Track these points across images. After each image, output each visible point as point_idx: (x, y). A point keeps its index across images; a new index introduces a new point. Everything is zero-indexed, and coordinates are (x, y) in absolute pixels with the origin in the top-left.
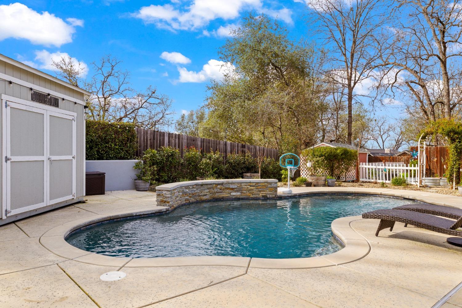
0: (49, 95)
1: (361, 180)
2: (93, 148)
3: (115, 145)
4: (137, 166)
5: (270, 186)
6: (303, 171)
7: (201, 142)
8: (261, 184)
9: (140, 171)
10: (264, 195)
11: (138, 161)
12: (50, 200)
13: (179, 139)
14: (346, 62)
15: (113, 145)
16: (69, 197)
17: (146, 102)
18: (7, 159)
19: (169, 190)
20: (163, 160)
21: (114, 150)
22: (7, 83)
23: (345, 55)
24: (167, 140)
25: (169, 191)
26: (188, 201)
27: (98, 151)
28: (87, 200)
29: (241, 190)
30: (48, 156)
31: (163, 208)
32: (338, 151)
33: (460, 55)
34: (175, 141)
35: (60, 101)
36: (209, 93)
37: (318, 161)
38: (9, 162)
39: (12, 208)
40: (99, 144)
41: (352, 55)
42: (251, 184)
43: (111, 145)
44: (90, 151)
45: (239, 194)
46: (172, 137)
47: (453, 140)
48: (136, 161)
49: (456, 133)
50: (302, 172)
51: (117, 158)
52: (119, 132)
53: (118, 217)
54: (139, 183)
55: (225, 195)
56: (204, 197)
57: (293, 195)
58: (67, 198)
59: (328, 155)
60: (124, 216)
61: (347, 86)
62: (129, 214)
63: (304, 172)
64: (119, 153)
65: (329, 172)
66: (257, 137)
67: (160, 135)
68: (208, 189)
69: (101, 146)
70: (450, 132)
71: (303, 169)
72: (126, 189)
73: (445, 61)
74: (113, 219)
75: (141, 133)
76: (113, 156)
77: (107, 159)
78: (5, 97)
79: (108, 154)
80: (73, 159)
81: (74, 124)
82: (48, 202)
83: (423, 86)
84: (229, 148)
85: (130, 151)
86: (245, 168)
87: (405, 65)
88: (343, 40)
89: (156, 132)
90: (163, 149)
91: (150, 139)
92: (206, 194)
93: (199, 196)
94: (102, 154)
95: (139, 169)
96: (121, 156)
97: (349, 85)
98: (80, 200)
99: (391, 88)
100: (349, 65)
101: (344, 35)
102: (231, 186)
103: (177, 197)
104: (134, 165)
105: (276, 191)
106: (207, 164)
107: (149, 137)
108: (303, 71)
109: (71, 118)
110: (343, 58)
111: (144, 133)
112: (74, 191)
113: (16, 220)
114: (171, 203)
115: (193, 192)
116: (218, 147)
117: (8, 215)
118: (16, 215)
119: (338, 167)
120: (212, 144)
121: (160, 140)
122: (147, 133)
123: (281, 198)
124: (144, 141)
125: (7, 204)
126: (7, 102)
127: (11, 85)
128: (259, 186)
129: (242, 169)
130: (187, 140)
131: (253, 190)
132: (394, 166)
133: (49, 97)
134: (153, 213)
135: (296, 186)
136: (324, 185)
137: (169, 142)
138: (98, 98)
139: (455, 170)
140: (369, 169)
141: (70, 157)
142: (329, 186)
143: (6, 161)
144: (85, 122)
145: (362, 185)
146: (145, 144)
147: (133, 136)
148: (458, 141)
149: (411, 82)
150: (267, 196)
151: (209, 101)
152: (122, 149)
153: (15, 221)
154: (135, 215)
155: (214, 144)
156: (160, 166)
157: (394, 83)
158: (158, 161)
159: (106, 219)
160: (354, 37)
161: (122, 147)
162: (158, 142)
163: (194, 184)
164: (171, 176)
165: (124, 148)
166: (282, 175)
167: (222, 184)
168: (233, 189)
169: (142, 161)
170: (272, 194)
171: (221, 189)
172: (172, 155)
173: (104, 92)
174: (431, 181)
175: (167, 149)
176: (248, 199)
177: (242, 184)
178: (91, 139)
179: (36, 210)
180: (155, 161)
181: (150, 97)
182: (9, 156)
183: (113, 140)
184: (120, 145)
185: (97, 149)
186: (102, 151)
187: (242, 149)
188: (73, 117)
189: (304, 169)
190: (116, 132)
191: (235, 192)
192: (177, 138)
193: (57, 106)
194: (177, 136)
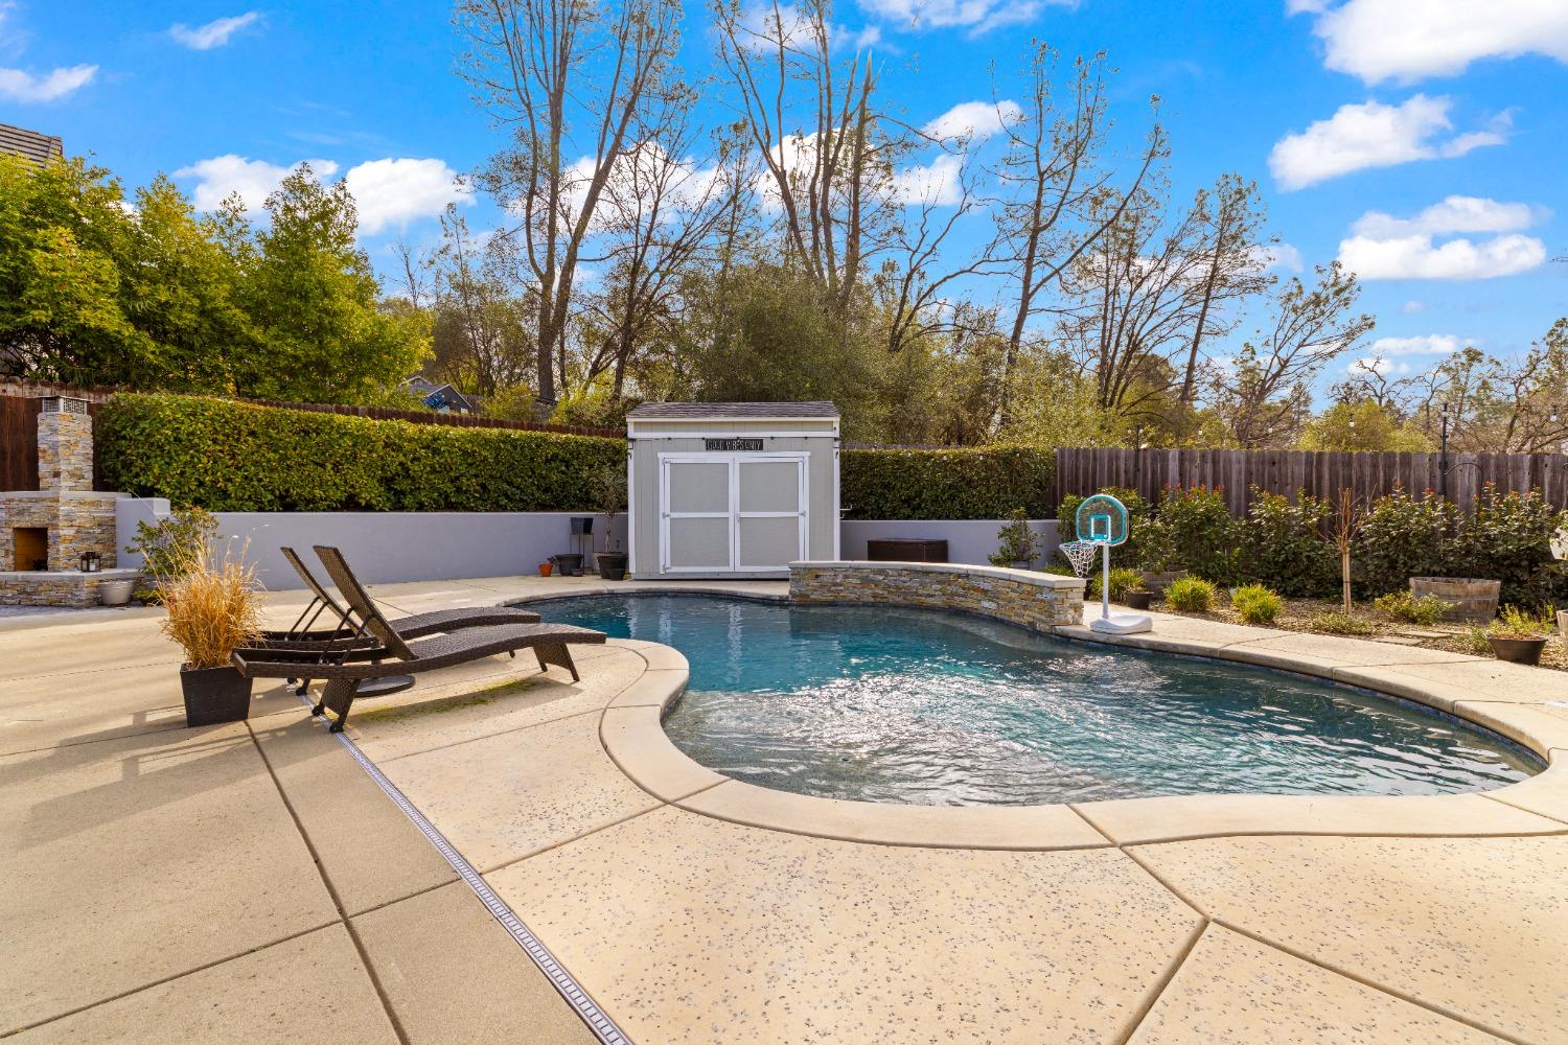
0: (738, 438)
4: (1005, 533)
5: (1041, 596)
8: (1027, 586)
10: (1031, 619)
12: (743, 565)
13: (1215, 462)
21: (984, 501)
22: (666, 441)
24: (1176, 471)
29: (997, 598)
30: (738, 512)
34: (1202, 470)
35: (767, 441)
38: (668, 519)
39: (674, 565)
40: (961, 492)
43: (980, 492)
45: (993, 606)
46: (1192, 460)
55: (971, 603)
56: (928, 598)
67: (1154, 460)
69: (965, 494)
75: (1102, 459)
76: (984, 512)
80: (801, 517)
81: (804, 467)
82: (737, 567)
89: (1141, 454)
91: (1126, 472)
102: (982, 585)
107: (1122, 466)
109: (795, 460)
111: (1110, 460)
117: (668, 571)
121: (1154, 472)
122: (1117, 458)
125: (666, 559)
126: (665, 459)
127: (672, 441)
128: (1023, 592)
133: (739, 441)
137: (1180, 475)
141: (791, 514)
143: (664, 518)
144: (837, 461)
150: (1036, 624)
162: (1149, 476)
168: (985, 591)
170: (1045, 622)
171: (964, 588)
176: (1008, 623)
177: (1000, 582)
182: (668, 513)
188: (800, 458)
192: (1210, 461)
193: (761, 448)
194: (1210, 456)
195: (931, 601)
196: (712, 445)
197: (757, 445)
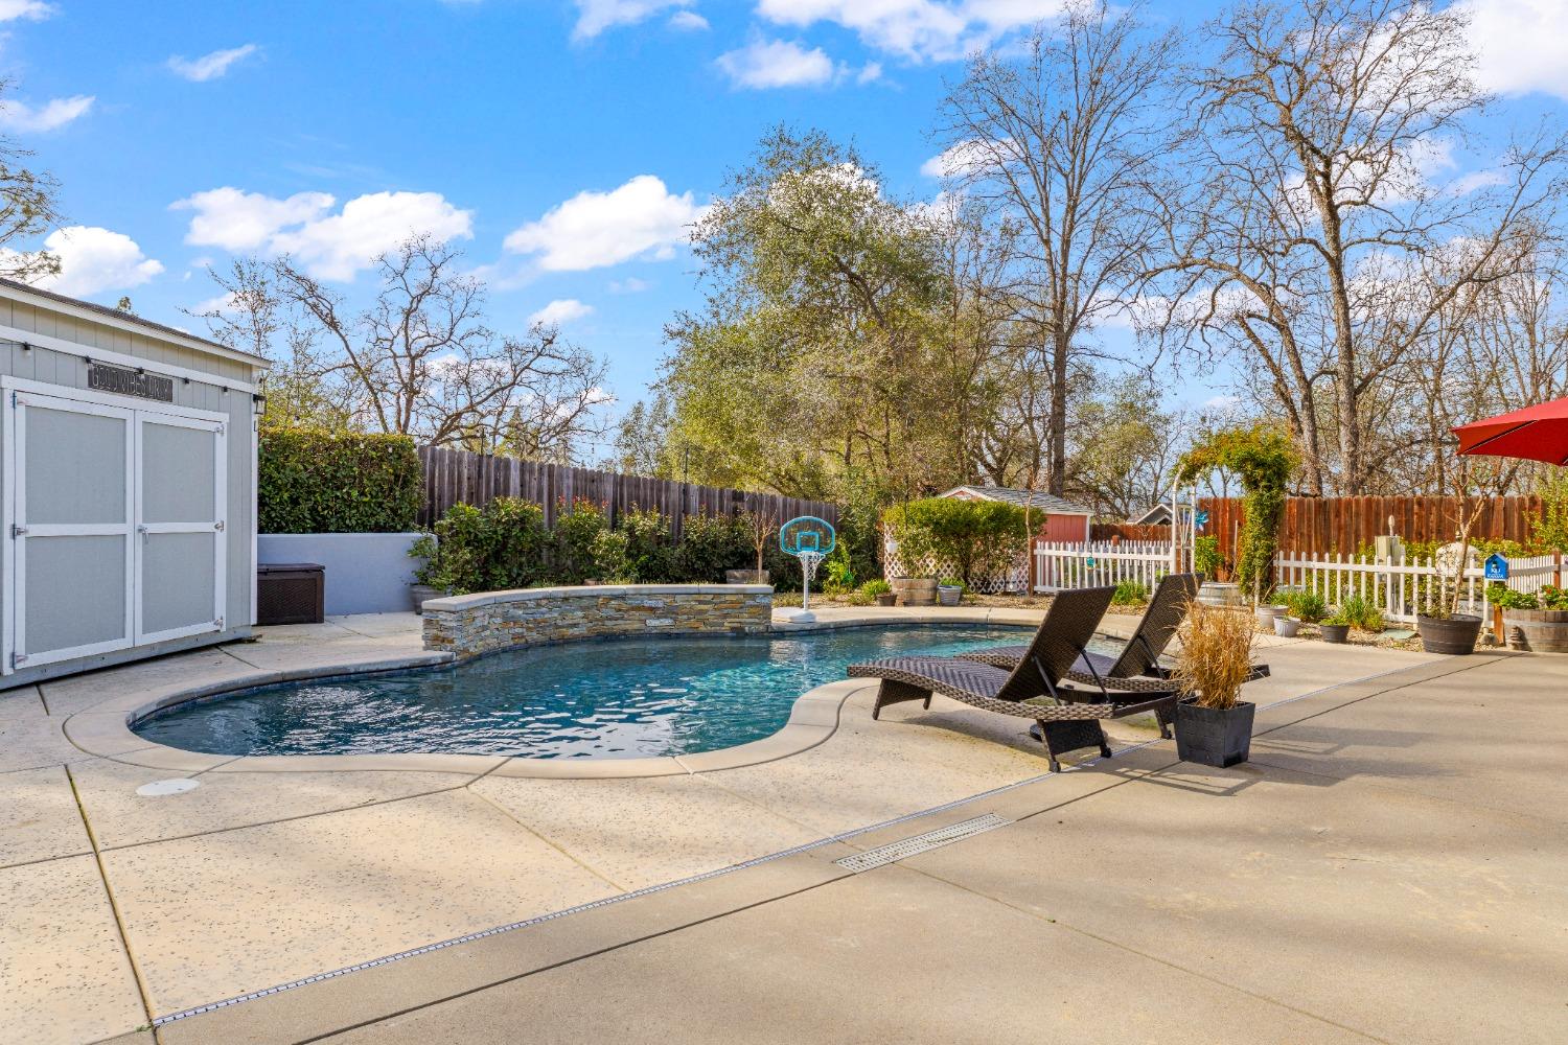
0: (141, 371)
1: (1039, 588)
2: (301, 501)
3: (362, 494)
4: (418, 550)
5: (752, 602)
6: (890, 564)
7: (615, 483)
8: (728, 598)
9: (425, 562)
10: (735, 625)
11: (419, 535)
12: (145, 632)
13: (550, 476)
14: (1050, 262)
15: (355, 493)
16: (209, 627)
17: (527, 367)
18: (15, 532)
19: (453, 610)
20: (495, 532)
21: (357, 508)
22: (17, 350)
23: (1047, 242)
24: (518, 481)
25: (454, 613)
26: (524, 640)
27: (313, 510)
28: (261, 636)
29: (673, 613)
30: (139, 522)
31: (436, 655)
32: (978, 511)
33: (1379, 240)
34: (541, 482)
35: (177, 386)
36: (672, 349)
37: (914, 539)
38: (21, 539)
39: (30, 649)
40: (315, 492)
41: (1066, 243)
42: (702, 598)
43: (349, 494)
44: (293, 508)
45: (667, 622)
46: (531, 472)
47: (1252, 483)
48: (416, 535)
49: (1259, 464)
50: (887, 568)
51: (365, 528)
52: (373, 459)
53: (304, 676)
54: (422, 593)
55: (632, 625)
56: (571, 631)
57: (816, 627)
58: (201, 629)
59: (949, 521)
60: (323, 674)
61: (1053, 329)
62: (334, 668)
63: (893, 568)
64: (373, 515)
65: (956, 567)
66: (831, 467)
67: (497, 468)
68: (582, 609)
69: (321, 496)
70: (1244, 460)
71: (890, 560)
72: (389, 610)
73: (1339, 259)
74: (294, 680)
75: (442, 462)
76: (354, 523)
77: (337, 531)
78: (10, 383)
79: (342, 518)
80: (218, 532)
81: (221, 443)
82: (137, 637)
83: (1282, 328)
84: (694, 500)
85: (401, 509)
86: (733, 554)
87: (1238, 267)
88: (1042, 200)
89: (485, 460)
90: (498, 504)
91: (469, 479)
92: (575, 621)
93: (557, 627)
94: (324, 517)
95: (425, 557)
96: (376, 523)
97: (1059, 327)
98: (240, 634)
99: (1202, 330)
100: (1059, 271)
101: (1044, 187)
102: (648, 603)
103: (485, 628)
104: (412, 547)
105: (768, 617)
106: (613, 545)
107: (466, 471)
108: (927, 289)
109: (212, 427)
110: (1042, 252)
111: (452, 462)
112: (220, 610)
113: (43, 678)
114: (457, 643)
115: (537, 616)
116: (663, 499)
117: (19, 666)
118: (43, 667)
119: (985, 554)
120: (645, 489)
121: (496, 480)
122: (460, 462)
123: (781, 634)
124: (451, 483)
125: (16, 637)
126: (17, 394)
127: (29, 353)
128: (721, 602)
129: (722, 558)
130: (575, 477)
131: (707, 611)
132: (1127, 551)
133: (143, 377)
134: (406, 668)
135: (856, 604)
136: (932, 602)
137: (521, 486)
138: (395, 356)
139: (1257, 562)
140: (1058, 559)
141: (208, 527)
142: (942, 604)
143: (14, 537)
144: (255, 436)
145: (1033, 603)
146: (454, 488)
147: (411, 470)
148: (1265, 487)
149: (1250, 316)
150: (743, 629)
151: (672, 369)
152: (380, 505)
153: (39, 683)
154: (352, 671)
155: (652, 489)
156: (487, 550)
157: (1211, 315)
158: (481, 536)
159: (270, 680)
160: (1070, 195)
161: (380, 500)
163: (540, 596)
164: (519, 575)
165: (385, 501)
166: (831, 574)
167: (622, 597)
168: (652, 609)
169: (435, 537)
170: (757, 624)
171: (620, 610)
172: (522, 520)
173: (410, 341)
174: (1217, 593)
175: (512, 504)
176: (693, 636)
177: (678, 598)
178: (294, 479)
179: (102, 656)
180: (473, 535)
181: (540, 354)
182: (21, 523)
183: (357, 482)
184: (374, 494)
185: (310, 504)
186: (324, 509)
187: (733, 504)
188: (219, 425)
189: (893, 560)
190: (364, 460)
191: (658, 618)
192: (546, 475)
193: (169, 398)
194: (546, 470)
195: (576, 631)
196: (105, 378)
197: (159, 389)
